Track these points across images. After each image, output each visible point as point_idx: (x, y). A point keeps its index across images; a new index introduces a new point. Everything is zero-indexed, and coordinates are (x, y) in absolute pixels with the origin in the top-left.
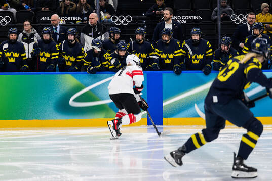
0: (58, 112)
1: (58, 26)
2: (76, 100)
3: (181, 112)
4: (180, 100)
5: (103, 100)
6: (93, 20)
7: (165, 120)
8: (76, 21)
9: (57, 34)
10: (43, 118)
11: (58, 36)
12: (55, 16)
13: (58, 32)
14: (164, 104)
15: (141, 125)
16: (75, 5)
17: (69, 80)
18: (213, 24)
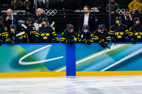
0: (12, 68)
1: (12, 16)
2: (23, 61)
3: (87, 68)
4: (86, 61)
5: (39, 60)
6: (39, 13)
7: (77, 73)
8: (23, 13)
9: (12, 21)
10: (3, 72)
11: (13, 22)
12: (9, 10)
13: (13, 20)
14: (77, 63)
15: (62, 75)
16: (22, 3)
17: (19, 49)
18: (106, 15)
